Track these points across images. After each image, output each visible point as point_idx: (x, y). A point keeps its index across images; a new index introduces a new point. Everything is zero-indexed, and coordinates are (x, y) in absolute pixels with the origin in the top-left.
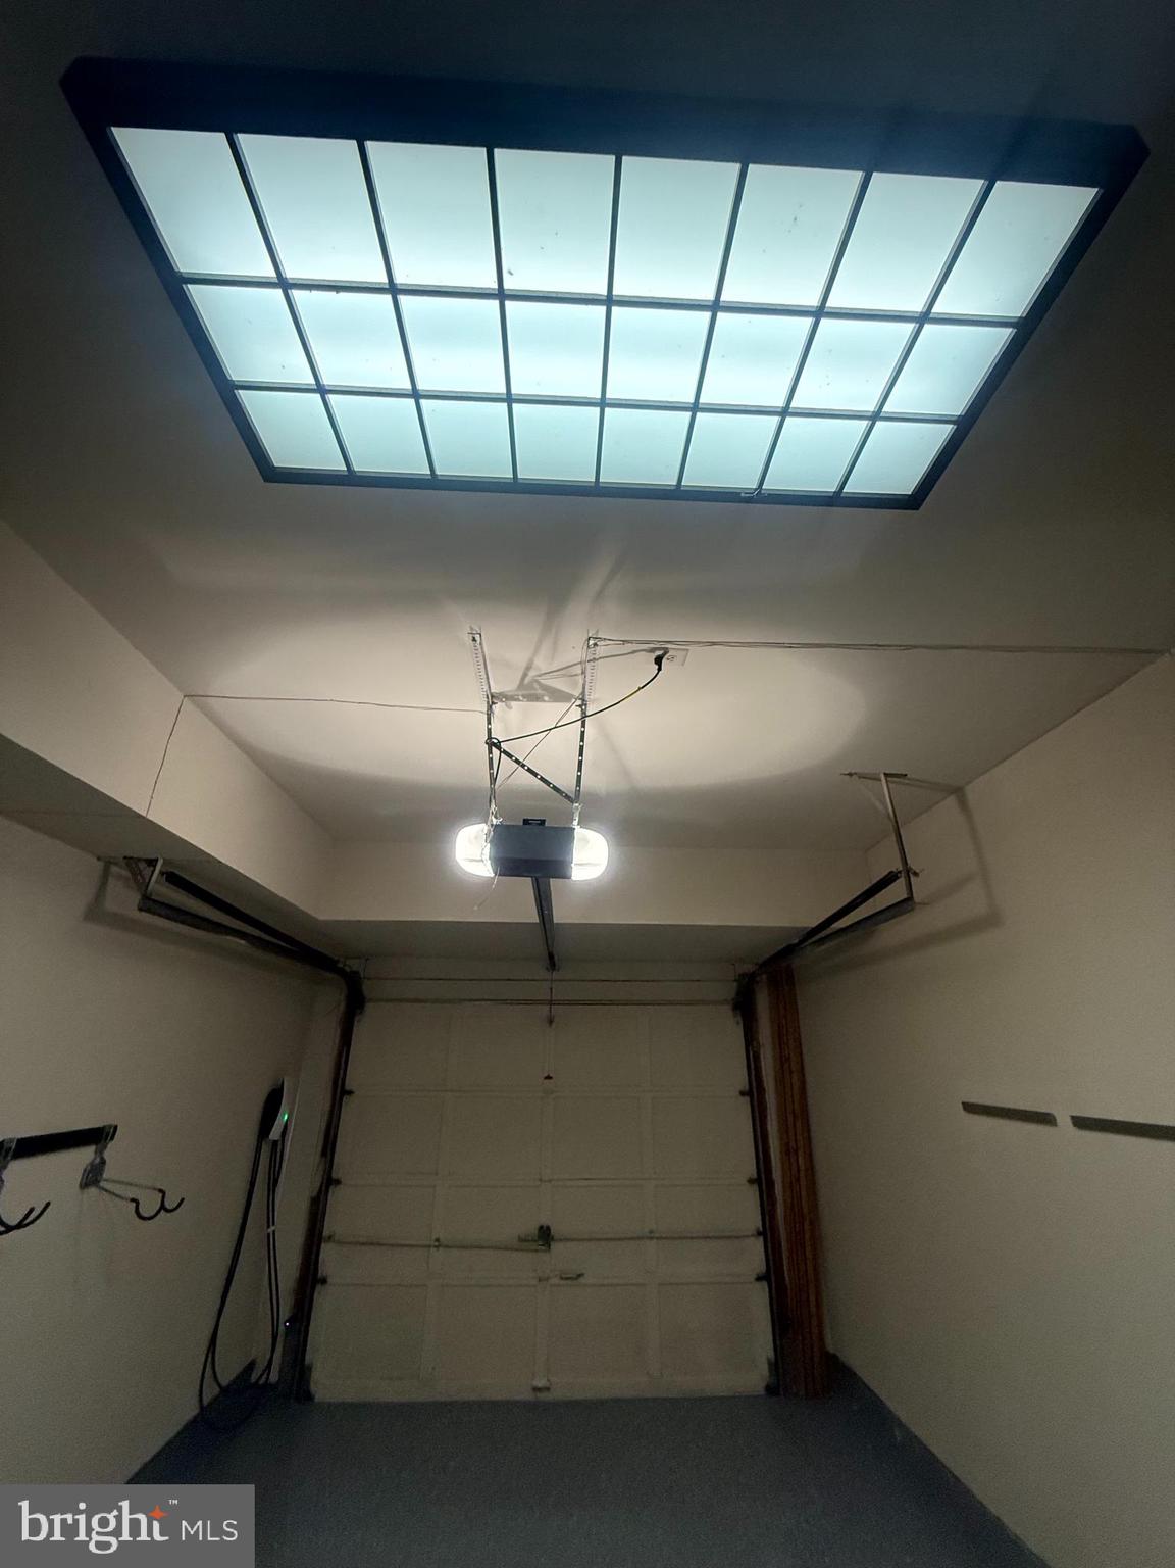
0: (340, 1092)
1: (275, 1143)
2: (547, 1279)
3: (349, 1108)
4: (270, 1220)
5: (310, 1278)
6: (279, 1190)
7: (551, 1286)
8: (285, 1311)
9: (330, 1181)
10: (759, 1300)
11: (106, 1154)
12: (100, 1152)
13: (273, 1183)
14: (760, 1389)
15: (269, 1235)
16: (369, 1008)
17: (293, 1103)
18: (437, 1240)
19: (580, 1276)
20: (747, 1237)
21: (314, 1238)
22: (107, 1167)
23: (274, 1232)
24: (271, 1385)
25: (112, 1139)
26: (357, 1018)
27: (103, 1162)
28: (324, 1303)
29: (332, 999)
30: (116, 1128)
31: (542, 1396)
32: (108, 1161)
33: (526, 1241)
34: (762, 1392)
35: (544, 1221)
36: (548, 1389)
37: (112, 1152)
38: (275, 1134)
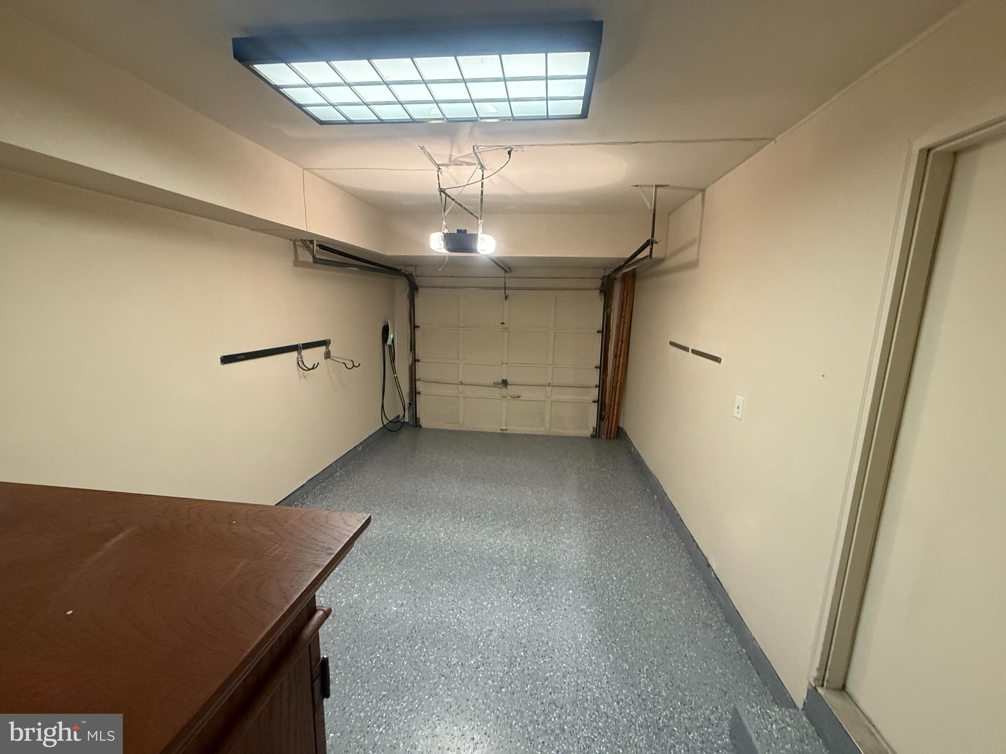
0: (414, 327)
1: (390, 346)
2: (506, 397)
3: (418, 333)
4: (394, 372)
5: (414, 393)
6: (396, 362)
7: (507, 399)
8: (407, 401)
9: (415, 360)
10: (594, 409)
11: (330, 348)
12: (327, 348)
13: (393, 359)
14: (589, 435)
15: (395, 377)
16: (420, 290)
17: (394, 330)
18: (461, 382)
19: (519, 397)
20: (592, 387)
21: (413, 380)
22: (331, 353)
23: (397, 376)
24: (406, 422)
25: (330, 343)
26: (415, 295)
27: (330, 351)
28: (421, 401)
29: (402, 286)
30: (330, 340)
31: (505, 432)
32: (331, 351)
33: (497, 384)
34: (590, 436)
35: (505, 378)
36: (506, 430)
37: (331, 347)
38: (389, 342)
